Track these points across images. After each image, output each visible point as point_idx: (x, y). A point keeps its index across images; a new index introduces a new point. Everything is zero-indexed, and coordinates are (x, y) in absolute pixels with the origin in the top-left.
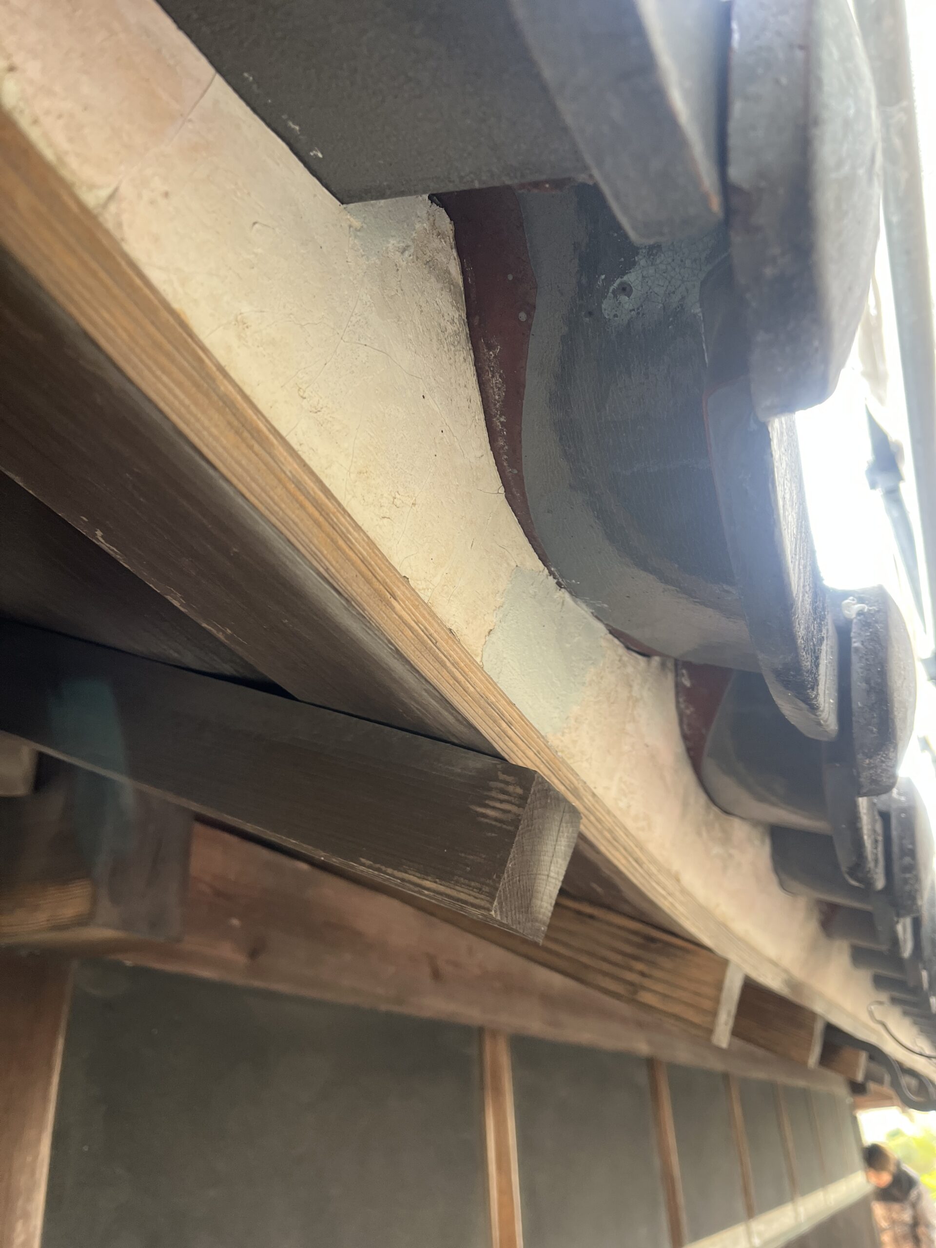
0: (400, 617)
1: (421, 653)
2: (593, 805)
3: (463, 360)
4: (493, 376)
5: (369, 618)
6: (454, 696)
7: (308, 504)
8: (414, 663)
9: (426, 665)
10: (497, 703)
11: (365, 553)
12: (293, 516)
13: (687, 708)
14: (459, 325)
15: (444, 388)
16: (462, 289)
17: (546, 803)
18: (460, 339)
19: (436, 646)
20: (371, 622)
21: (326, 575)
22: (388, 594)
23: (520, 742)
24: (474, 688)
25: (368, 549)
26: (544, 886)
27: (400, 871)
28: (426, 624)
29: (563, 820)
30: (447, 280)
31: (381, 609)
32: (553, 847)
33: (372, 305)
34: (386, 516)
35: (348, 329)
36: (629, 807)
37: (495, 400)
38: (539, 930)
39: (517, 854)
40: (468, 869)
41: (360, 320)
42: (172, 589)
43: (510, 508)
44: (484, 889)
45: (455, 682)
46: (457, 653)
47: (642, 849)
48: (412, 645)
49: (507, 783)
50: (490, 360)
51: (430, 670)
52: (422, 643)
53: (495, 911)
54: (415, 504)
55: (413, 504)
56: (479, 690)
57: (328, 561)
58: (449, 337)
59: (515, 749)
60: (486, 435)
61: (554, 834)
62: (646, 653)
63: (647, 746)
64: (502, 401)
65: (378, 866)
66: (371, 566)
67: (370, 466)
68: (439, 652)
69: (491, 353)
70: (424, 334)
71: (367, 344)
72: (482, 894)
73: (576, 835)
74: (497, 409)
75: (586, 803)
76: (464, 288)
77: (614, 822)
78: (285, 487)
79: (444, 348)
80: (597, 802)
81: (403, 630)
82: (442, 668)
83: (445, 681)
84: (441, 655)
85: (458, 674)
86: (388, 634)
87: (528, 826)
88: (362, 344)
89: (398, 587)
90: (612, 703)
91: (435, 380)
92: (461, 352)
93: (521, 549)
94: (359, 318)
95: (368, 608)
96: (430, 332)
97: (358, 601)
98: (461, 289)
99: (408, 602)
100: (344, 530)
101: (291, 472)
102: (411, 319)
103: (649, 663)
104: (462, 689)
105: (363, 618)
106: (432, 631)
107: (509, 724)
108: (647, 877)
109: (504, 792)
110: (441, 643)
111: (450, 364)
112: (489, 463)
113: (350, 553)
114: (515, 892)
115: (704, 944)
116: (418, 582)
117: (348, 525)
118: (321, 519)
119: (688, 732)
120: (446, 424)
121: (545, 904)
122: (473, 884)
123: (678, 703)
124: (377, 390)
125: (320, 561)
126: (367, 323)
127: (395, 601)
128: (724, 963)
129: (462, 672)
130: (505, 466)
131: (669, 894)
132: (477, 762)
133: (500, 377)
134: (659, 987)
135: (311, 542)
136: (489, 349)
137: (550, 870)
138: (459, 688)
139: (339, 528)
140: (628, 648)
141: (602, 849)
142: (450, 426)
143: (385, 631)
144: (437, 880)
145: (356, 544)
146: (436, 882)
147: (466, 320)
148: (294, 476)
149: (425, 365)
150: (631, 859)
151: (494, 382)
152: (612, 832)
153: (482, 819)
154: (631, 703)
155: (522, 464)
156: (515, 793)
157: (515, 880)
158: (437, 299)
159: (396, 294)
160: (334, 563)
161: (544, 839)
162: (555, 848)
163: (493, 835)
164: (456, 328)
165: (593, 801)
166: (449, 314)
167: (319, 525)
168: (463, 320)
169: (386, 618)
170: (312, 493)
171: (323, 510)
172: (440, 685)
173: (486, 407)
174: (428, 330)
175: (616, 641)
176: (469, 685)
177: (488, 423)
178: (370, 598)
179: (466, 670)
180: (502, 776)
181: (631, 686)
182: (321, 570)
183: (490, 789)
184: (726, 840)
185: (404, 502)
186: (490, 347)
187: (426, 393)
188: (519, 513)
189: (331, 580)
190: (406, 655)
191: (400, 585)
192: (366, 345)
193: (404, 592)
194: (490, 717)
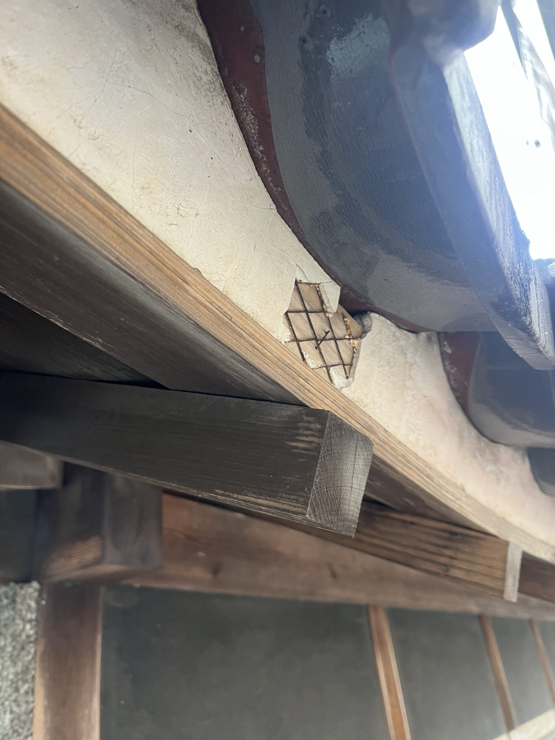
0: (194, 298)
1: (218, 326)
2: (386, 438)
3: (220, 103)
4: (247, 115)
5: (165, 298)
6: (254, 359)
7: (90, 205)
8: (213, 333)
9: (225, 336)
10: (293, 365)
11: (152, 247)
12: (78, 215)
13: (452, 368)
14: (212, 76)
15: (207, 125)
16: (211, 48)
17: (341, 434)
18: (215, 86)
19: (231, 321)
20: (168, 301)
21: (118, 263)
22: (179, 280)
23: (317, 393)
24: (272, 354)
25: (155, 243)
26: (350, 495)
27: (242, 495)
28: (220, 304)
29: (358, 447)
30: (196, 41)
31: (175, 292)
32: (353, 466)
33: (130, 55)
34: (173, 223)
35: (111, 74)
36: (418, 440)
37: (252, 134)
38: (350, 527)
39: (322, 472)
40: (288, 487)
41: (121, 67)
42: (49, 312)
43: (284, 221)
44: (299, 500)
45: (253, 349)
46: (252, 327)
47: (430, 468)
48: (210, 321)
49: (310, 422)
50: (242, 102)
51: (230, 339)
52: (218, 318)
53: (309, 515)
54: (198, 214)
55: (196, 214)
56: (276, 355)
57: (118, 251)
58: (205, 85)
59: (314, 398)
60: (252, 163)
61: (352, 456)
62: (414, 330)
63: (425, 397)
64: (258, 134)
65: (227, 493)
66: (160, 257)
67: (151, 183)
68: (235, 326)
69: (242, 96)
70: (182, 81)
71: (132, 86)
72: (299, 503)
73: (371, 457)
74: (255, 141)
75: (380, 437)
76: (213, 47)
77: (405, 450)
78: (64, 190)
79: (202, 93)
80: (389, 436)
81: (199, 308)
82: (240, 338)
83: (244, 348)
84: (237, 328)
85: (255, 343)
86: (186, 311)
87: (328, 451)
88: (126, 86)
89: (189, 275)
90: (392, 367)
91: (198, 118)
92: (218, 97)
93: (298, 252)
94: (120, 65)
95: (163, 290)
96: (187, 80)
97: (152, 285)
98: (209, 48)
99: (200, 286)
100: (129, 228)
101: (68, 178)
102: (168, 68)
103: (417, 338)
104: (260, 354)
105: (160, 299)
106: (226, 309)
107: (306, 380)
108: (439, 488)
109: (308, 429)
110: (235, 318)
111: (210, 106)
112: (259, 186)
113: (138, 246)
114: (325, 500)
115: (491, 533)
116: (212, 275)
117: (132, 224)
118: (105, 218)
119: (455, 386)
120: (214, 153)
121: (352, 508)
122: (292, 497)
123: (444, 366)
124: (147, 123)
125: (110, 252)
126: (127, 69)
127: (188, 286)
128: (506, 544)
129: (258, 341)
130: (272, 187)
131: (457, 499)
132: (287, 411)
133: (252, 114)
134: (463, 565)
135: (98, 236)
136: (240, 93)
137: (352, 482)
138: (258, 354)
139: (124, 226)
140: (399, 327)
141: (399, 469)
142: (218, 154)
143: (182, 308)
144: (268, 498)
145: (142, 239)
146: (267, 499)
147: (218, 73)
148: (72, 182)
149: (187, 106)
150: (423, 475)
151: (249, 120)
152: (405, 457)
153: (295, 450)
154: (407, 367)
155: (282, 182)
156: (315, 429)
157: (323, 491)
158: (189, 55)
159: (151, 48)
160: (124, 254)
161: (343, 460)
162: (354, 467)
163: (303, 460)
164: (210, 78)
165: (386, 436)
166: (202, 67)
167: (104, 223)
168: (216, 73)
169: (181, 298)
170: (92, 196)
171: (105, 211)
172: (241, 351)
173: (248, 142)
174: (184, 78)
175: (388, 322)
176: (266, 351)
177: (251, 154)
178: (164, 283)
179: (262, 340)
180: (305, 418)
181: (405, 354)
182: (112, 258)
183: (298, 429)
184: (496, 461)
185: (188, 213)
186: (240, 92)
187: (191, 128)
188: (291, 224)
189: (124, 268)
190: (205, 328)
191: (191, 274)
192: (130, 87)
193: (194, 279)
194: (289, 375)
